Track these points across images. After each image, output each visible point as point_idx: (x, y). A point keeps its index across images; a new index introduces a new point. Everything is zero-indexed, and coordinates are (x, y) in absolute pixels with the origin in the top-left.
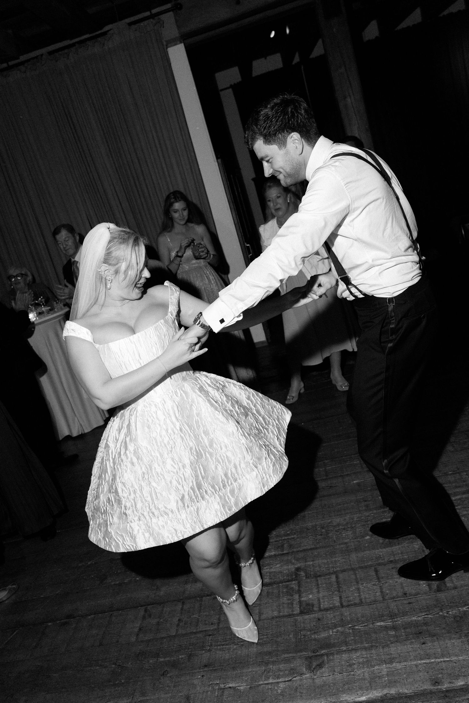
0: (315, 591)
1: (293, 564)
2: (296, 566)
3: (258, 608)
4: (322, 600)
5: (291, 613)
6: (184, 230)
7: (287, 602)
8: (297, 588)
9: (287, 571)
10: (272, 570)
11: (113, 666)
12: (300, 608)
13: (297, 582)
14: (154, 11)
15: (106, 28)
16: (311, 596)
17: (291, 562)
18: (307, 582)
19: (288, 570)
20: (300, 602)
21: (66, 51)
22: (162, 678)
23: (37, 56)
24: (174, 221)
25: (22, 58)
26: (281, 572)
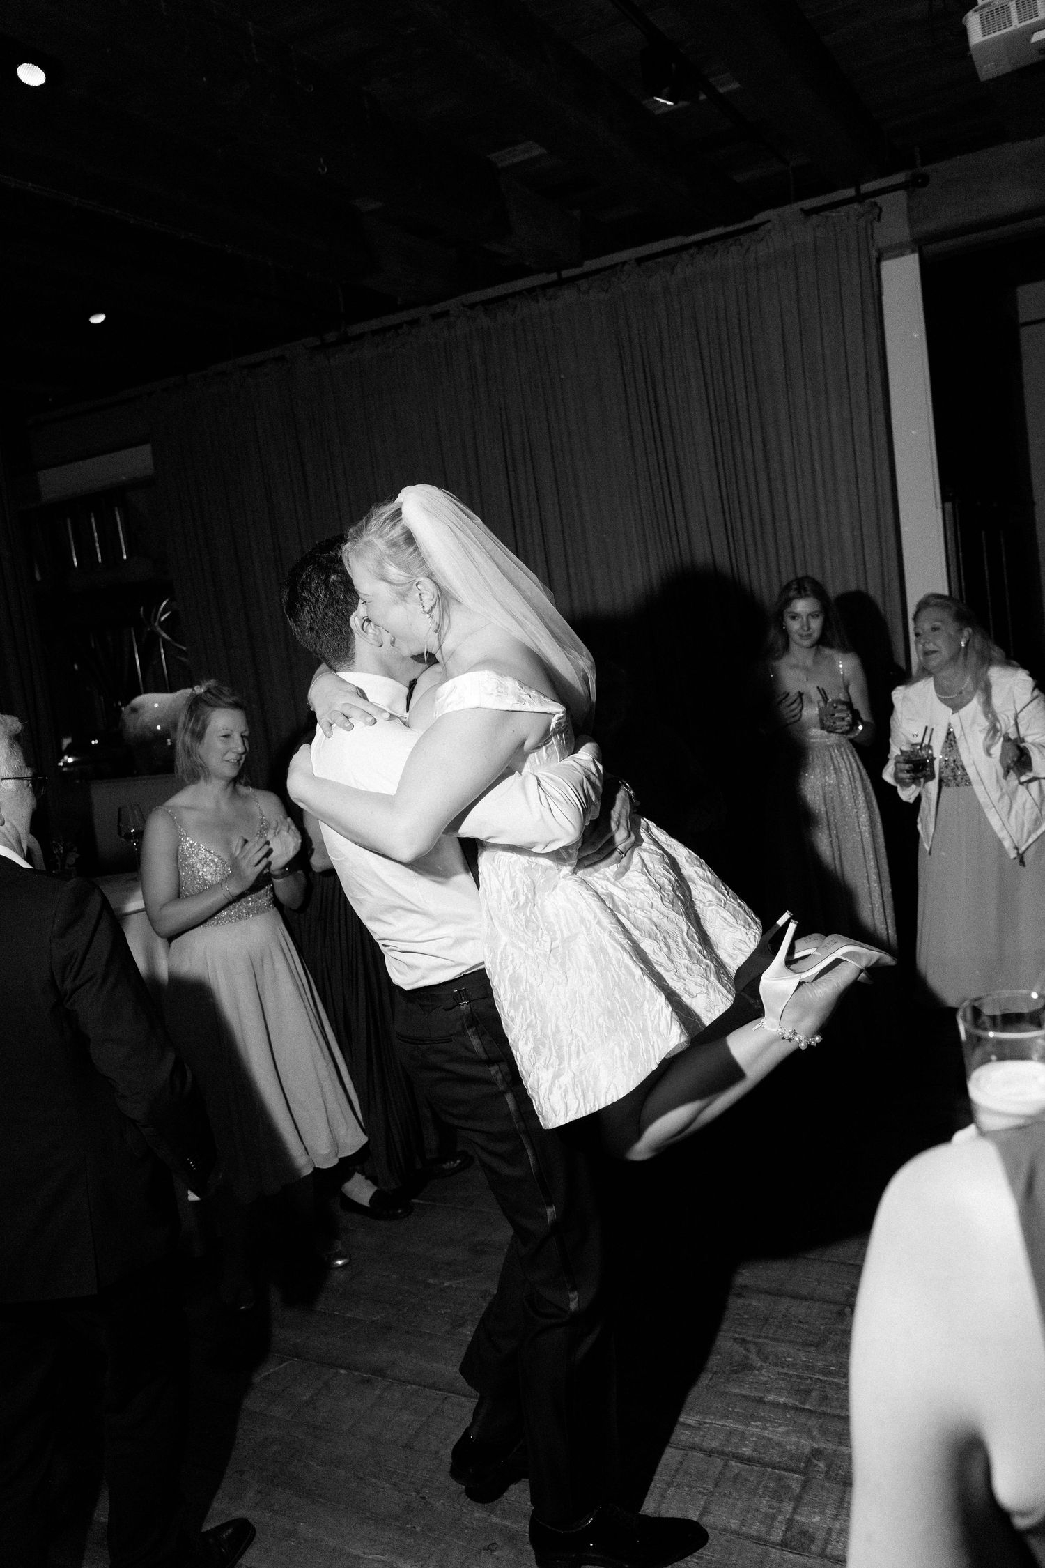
0: (830, 1511)
1: (813, 1439)
2: (816, 1446)
3: (706, 1497)
4: (834, 1537)
5: (763, 1535)
6: (809, 662)
7: (765, 1510)
8: (798, 1490)
9: (793, 1447)
10: (766, 1435)
11: (413, 1494)
12: (785, 1532)
13: (803, 1478)
14: (867, 187)
15: (757, 219)
16: (817, 1519)
17: (809, 1432)
18: (823, 1487)
19: (797, 1446)
20: (790, 1523)
21: (671, 258)
22: (483, 1553)
23: (617, 265)
24: (790, 639)
25: (589, 265)
26: (779, 1444)
